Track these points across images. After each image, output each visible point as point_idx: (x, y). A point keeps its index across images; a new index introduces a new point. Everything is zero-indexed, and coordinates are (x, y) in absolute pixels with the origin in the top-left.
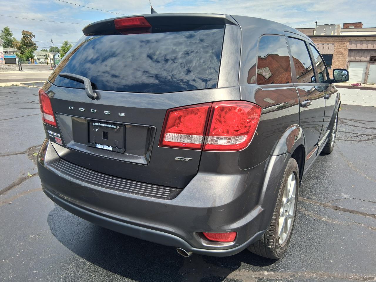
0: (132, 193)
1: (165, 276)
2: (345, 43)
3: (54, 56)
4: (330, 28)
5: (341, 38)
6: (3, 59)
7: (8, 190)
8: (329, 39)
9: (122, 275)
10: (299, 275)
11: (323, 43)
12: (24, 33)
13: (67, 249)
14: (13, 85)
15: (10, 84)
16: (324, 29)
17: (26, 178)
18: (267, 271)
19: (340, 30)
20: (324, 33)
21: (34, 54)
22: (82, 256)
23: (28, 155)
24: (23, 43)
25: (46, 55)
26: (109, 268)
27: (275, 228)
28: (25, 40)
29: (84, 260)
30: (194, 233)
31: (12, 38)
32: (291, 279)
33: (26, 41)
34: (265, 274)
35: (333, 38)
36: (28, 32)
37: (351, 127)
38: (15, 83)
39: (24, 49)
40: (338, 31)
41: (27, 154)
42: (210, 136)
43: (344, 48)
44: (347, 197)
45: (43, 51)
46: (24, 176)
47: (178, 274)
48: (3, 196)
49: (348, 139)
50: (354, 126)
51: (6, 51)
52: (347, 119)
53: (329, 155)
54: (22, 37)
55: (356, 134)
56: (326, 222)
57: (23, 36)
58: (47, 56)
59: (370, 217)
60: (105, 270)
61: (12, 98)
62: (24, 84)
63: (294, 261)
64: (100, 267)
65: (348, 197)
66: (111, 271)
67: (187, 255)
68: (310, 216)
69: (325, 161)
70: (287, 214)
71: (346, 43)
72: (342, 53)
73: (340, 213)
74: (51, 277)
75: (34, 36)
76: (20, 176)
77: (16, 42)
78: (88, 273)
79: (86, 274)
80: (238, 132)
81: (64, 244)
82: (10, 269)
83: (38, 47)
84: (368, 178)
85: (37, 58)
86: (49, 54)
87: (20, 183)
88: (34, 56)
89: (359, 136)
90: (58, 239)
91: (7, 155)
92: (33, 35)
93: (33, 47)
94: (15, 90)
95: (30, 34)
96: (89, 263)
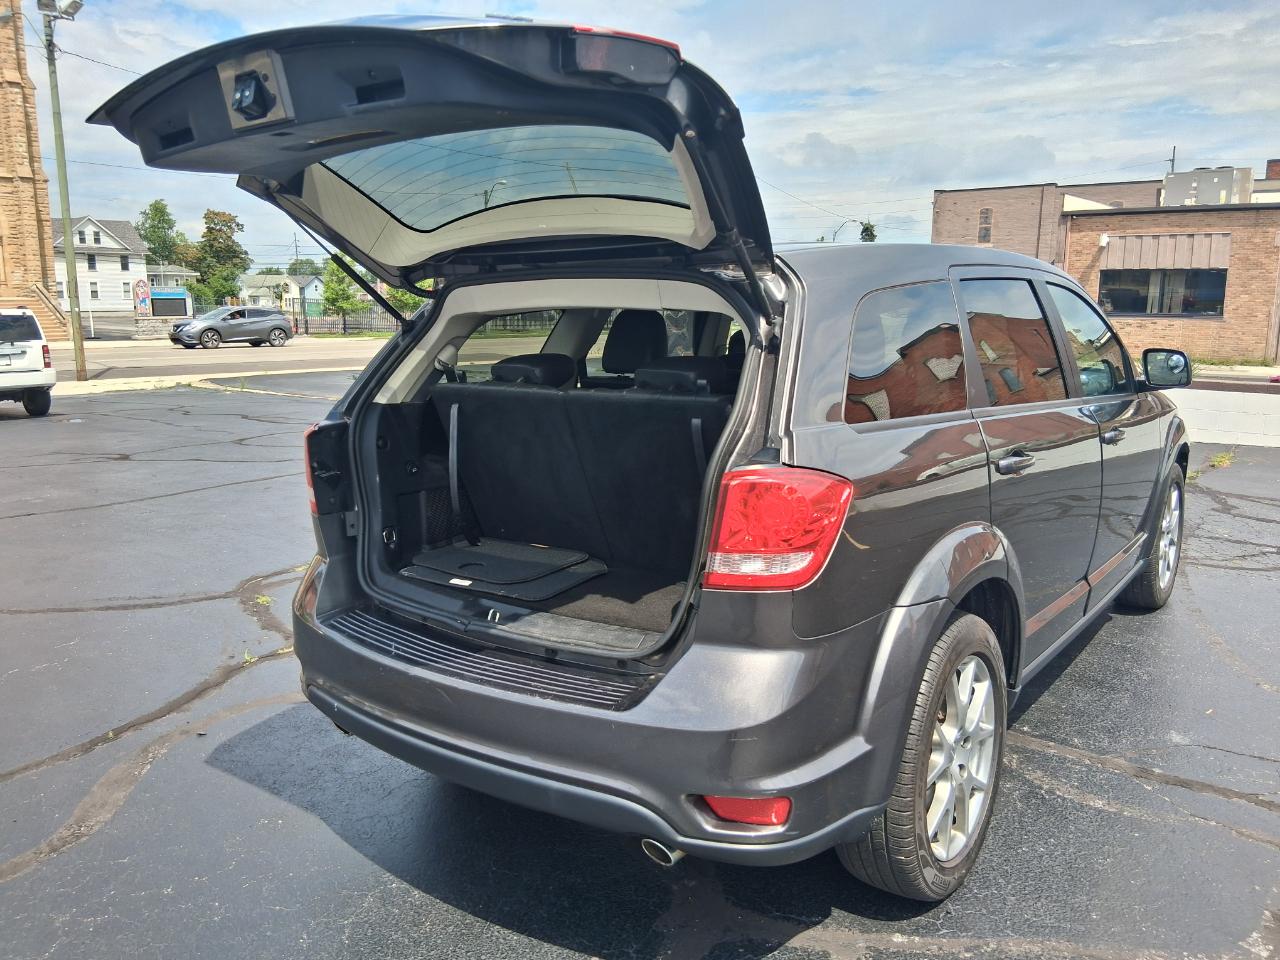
0: (532, 693)
1: (618, 931)
2: (1270, 229)
3: (302, 290)
4: (1216, 180)
5: (1252, 214)
6: (148, 302)
7: (193, 699)
8: (1213, 218)
9: (505, 925)
10: (992, 946)
11: (1190, 231)
12: (210, 216)
13: (360, 857)
14: (178, 385)
15: (169, 381)
16: (1194, 185)
17: (240, 668)
18: (902, 932)
19: (1252, 186)
20: (1194, 199)
21: (239, 284)
22: (400, 874)
23: (242, 602)
24: (208, 249)
25: (278, 286)
26: (469, 906)
27: (914, 806)
28: (215, 239)
29: (405, 885)
30: (683, 797)
31: (172, 234)
32: (968, 955)
33: (216, 244)
34: (895, 940)
35: (1226, 214)
36: (224, 214)
37: (1252, 523)
38: (184, 379)
39: (209, 266)
40: (1243, 191)
41: (238, 599)
42: (718, 554)
43: (1267, 248)
44: (1184, 743)
45: (269, 272)
46: (233, 662)
47: (654, 928)
48: (179, 715)
49: (1230, 564)
50: (1263, 520)
51: (155, 276)
52: (1241, 497)
53: (1154, 614)
54: (206, 230)
55: (1261, 545)
56: (1100, 811)
57: (208, 228)
58: (281, 288)
59: (1243, 802)
60: (459, 912)
61: (179, 429)
62: (213, 381)
63: (984, 911)
64: (444, 902)
65: (1187, 741)
66: (475, 914)
67: (668, 860)
68: (1054, 794)
69: (1139, 631)
70: (965, 775)
71: (1274, 230)
72: (1258, 265)
73: (1150, 788)
74: (318, 924)
75: (240, 227)
76: (222, 661)
77: (187, 246)
78: (413, 916)
79: (410, 919)
80: (791, 542)
81: (350, 844)
82: (214, 901)
83: (252, 261)
84: (1266, 687)
85: (250, 296)
86: (288, 281)
87: (224, 682)
88: (241, 290)
89: (1272, 553)
90: (335, 831)
91: (182, 602)
92: (238, 225)
93: (237, 261)
94: (187, 403)
95: (230, 221)
96: (416, 892)
